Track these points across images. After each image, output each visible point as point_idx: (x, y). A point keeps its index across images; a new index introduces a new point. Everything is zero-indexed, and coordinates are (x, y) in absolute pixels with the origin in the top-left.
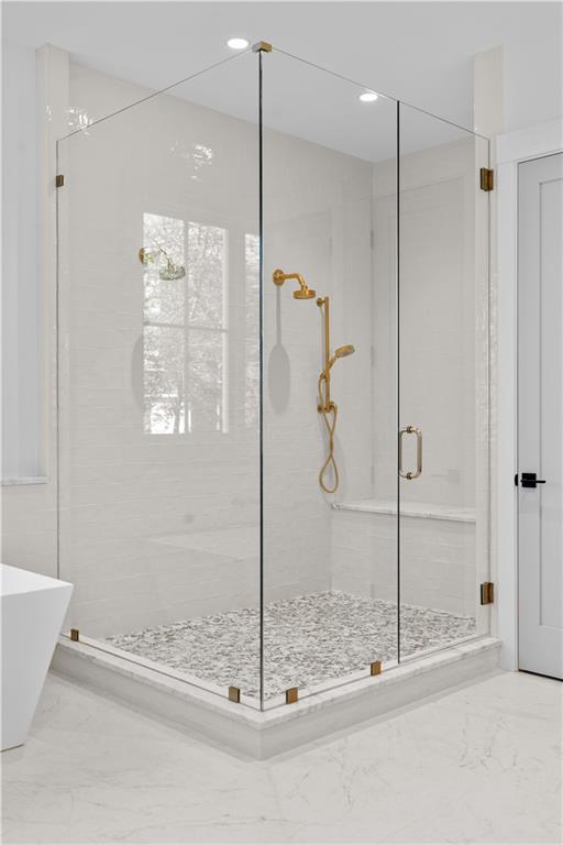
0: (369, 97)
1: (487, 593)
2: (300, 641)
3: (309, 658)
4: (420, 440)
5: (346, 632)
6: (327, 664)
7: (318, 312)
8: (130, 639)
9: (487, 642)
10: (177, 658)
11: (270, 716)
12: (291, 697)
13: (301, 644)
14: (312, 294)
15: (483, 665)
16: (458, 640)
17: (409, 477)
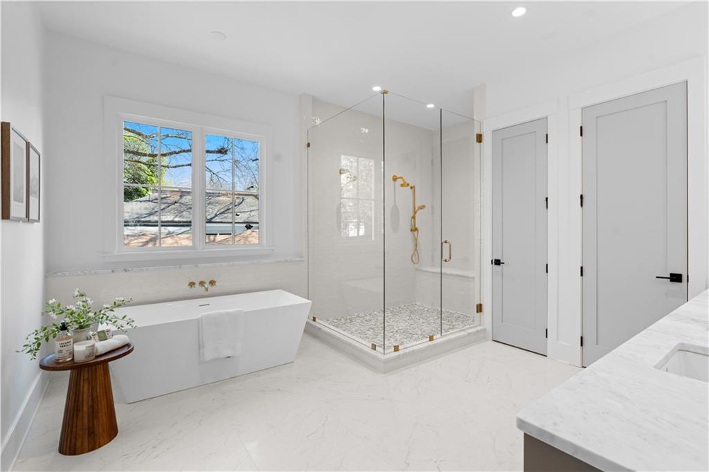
0: (431, 106)
1: (480, 308)
2: (402, 324)
3: (405, 331)
4: (450, 246)
5: (421, 321)
6: (412, 335)
7: (411, 191)
8: (335, 321)
9: (479, 328)
10: (353, 329)
11: (387, 356)
12: (396, 349)
13: (403, 325)
14: (408, 185)
15: (478, 337)
16: (467, 327)
17: (446, 261)
